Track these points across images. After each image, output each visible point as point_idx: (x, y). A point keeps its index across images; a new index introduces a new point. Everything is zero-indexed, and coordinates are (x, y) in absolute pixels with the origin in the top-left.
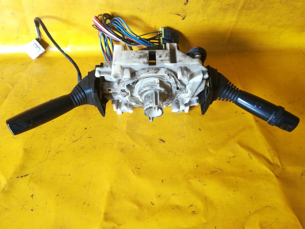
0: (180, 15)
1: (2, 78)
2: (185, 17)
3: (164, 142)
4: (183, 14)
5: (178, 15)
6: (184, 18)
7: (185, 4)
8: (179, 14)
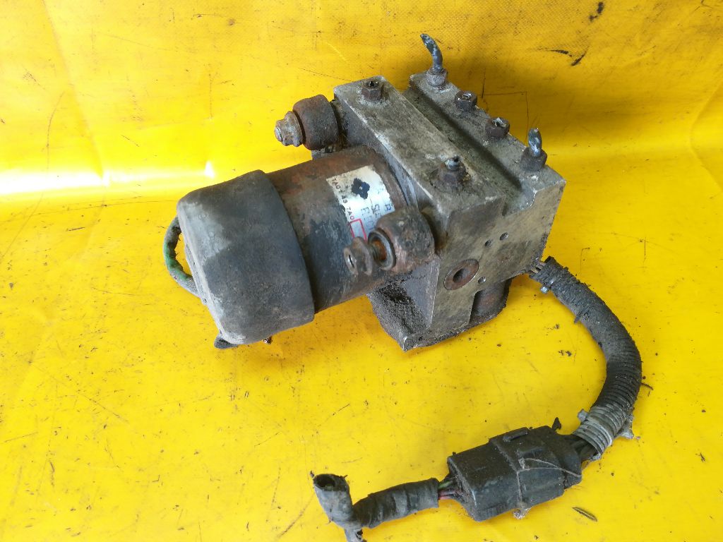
0: (566, 53)
1: (12, 285)
2: (583, 56)
3: (592, 517)
4: (576, 50)
5: (562, 52)
6: (577, 62)
7: (591, 18)
8: (565, 49)
